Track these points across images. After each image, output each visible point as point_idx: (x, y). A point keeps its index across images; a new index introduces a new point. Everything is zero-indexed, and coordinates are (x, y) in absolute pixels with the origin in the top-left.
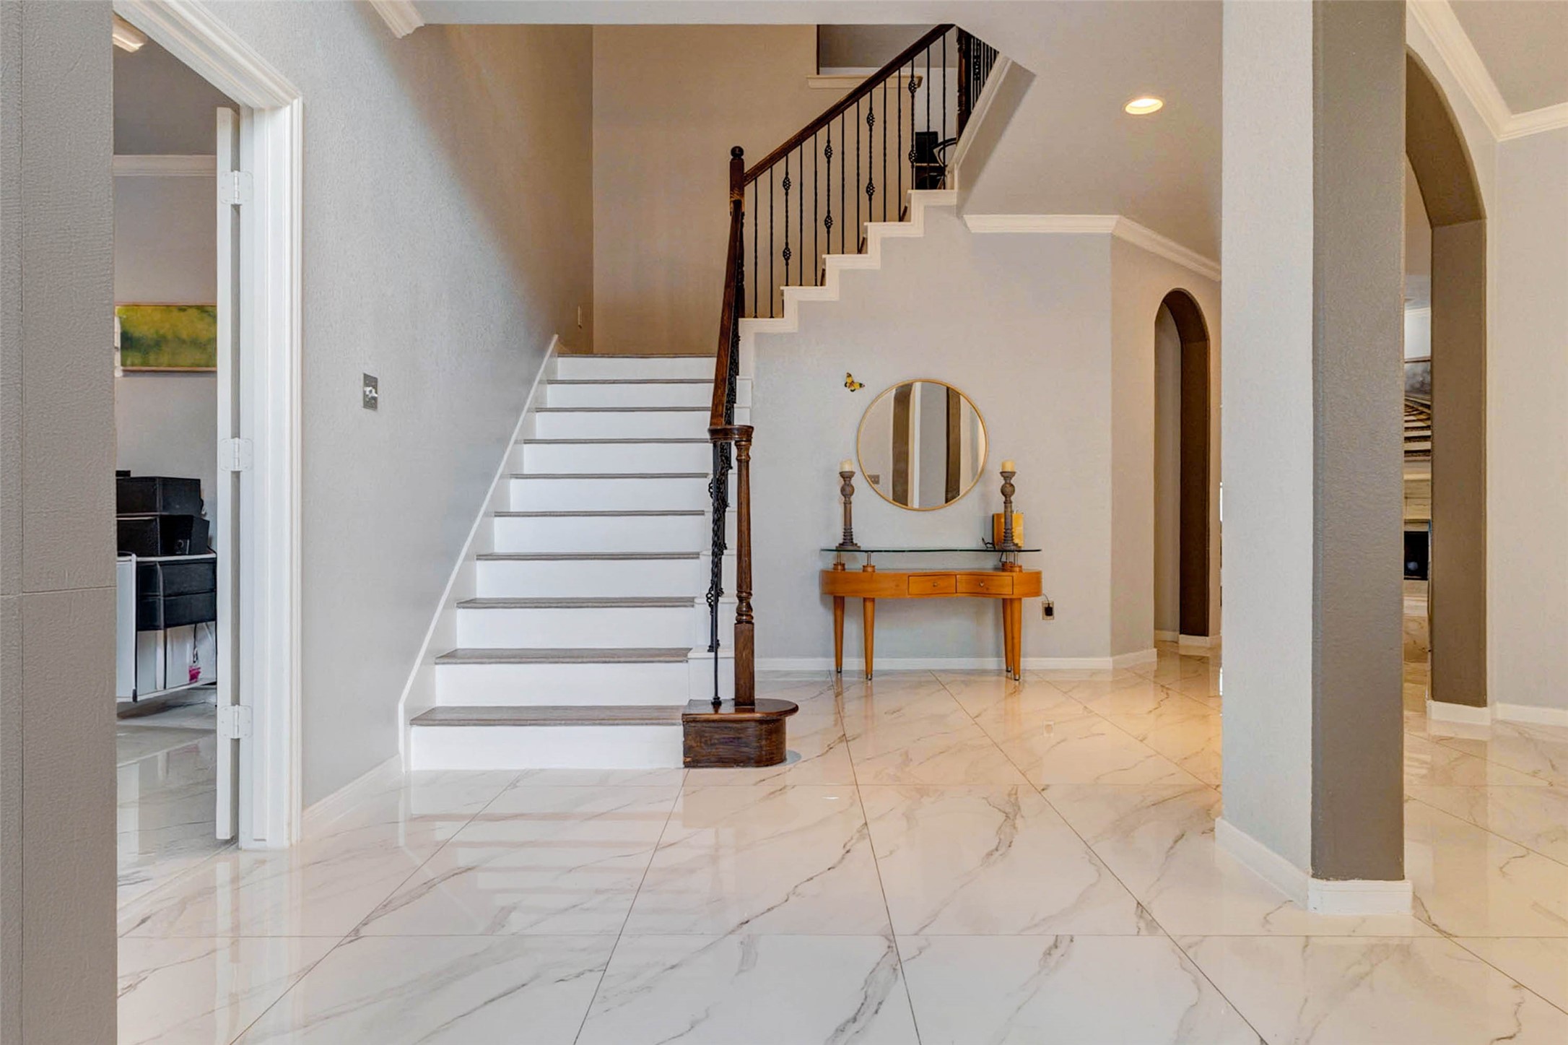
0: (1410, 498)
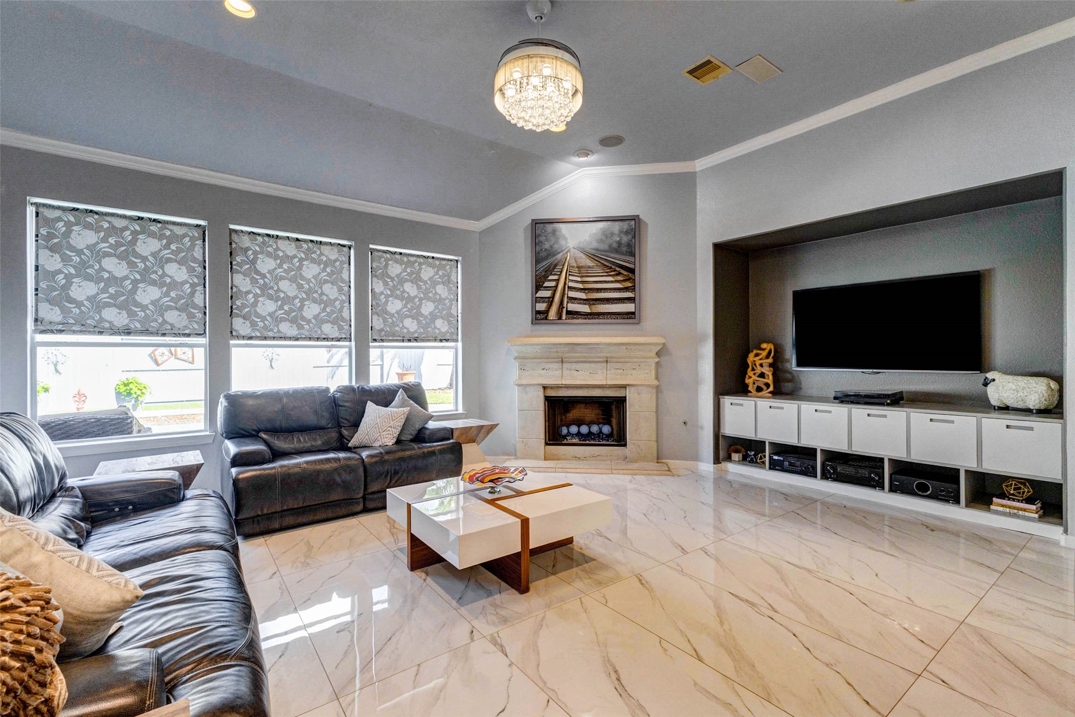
0: (610, 362)
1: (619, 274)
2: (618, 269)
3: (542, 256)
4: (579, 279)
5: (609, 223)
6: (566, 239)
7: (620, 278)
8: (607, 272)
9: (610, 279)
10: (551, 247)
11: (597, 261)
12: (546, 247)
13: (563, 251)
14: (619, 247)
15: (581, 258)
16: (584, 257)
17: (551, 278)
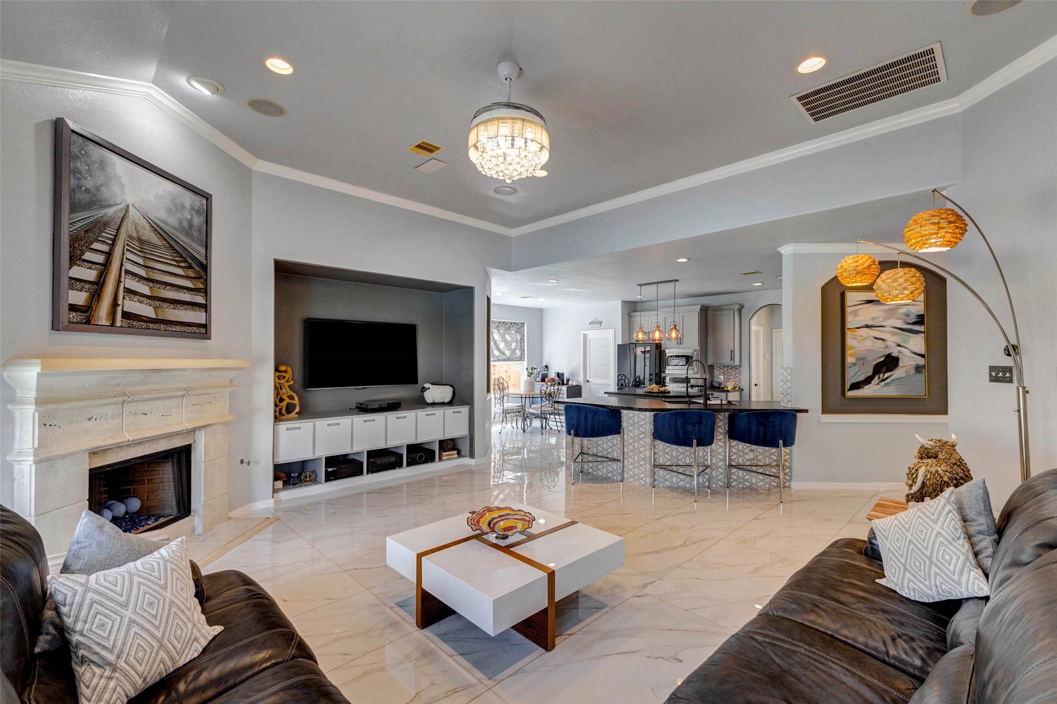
1: (190, 267)
2: (190, 261)
3: (79, 199)
4: (141, 261)
5: (179, 189)
6: (122, 186)
7: (191, 273)
8: (176, 261)
9: (180, 271)
10: (98, 189)
11: (165, 239)
12: (88, 186)
13: (116, 204)
14: (190, 228)
15: (143, 228)
16: (147, 226)
17: (96, 246)
